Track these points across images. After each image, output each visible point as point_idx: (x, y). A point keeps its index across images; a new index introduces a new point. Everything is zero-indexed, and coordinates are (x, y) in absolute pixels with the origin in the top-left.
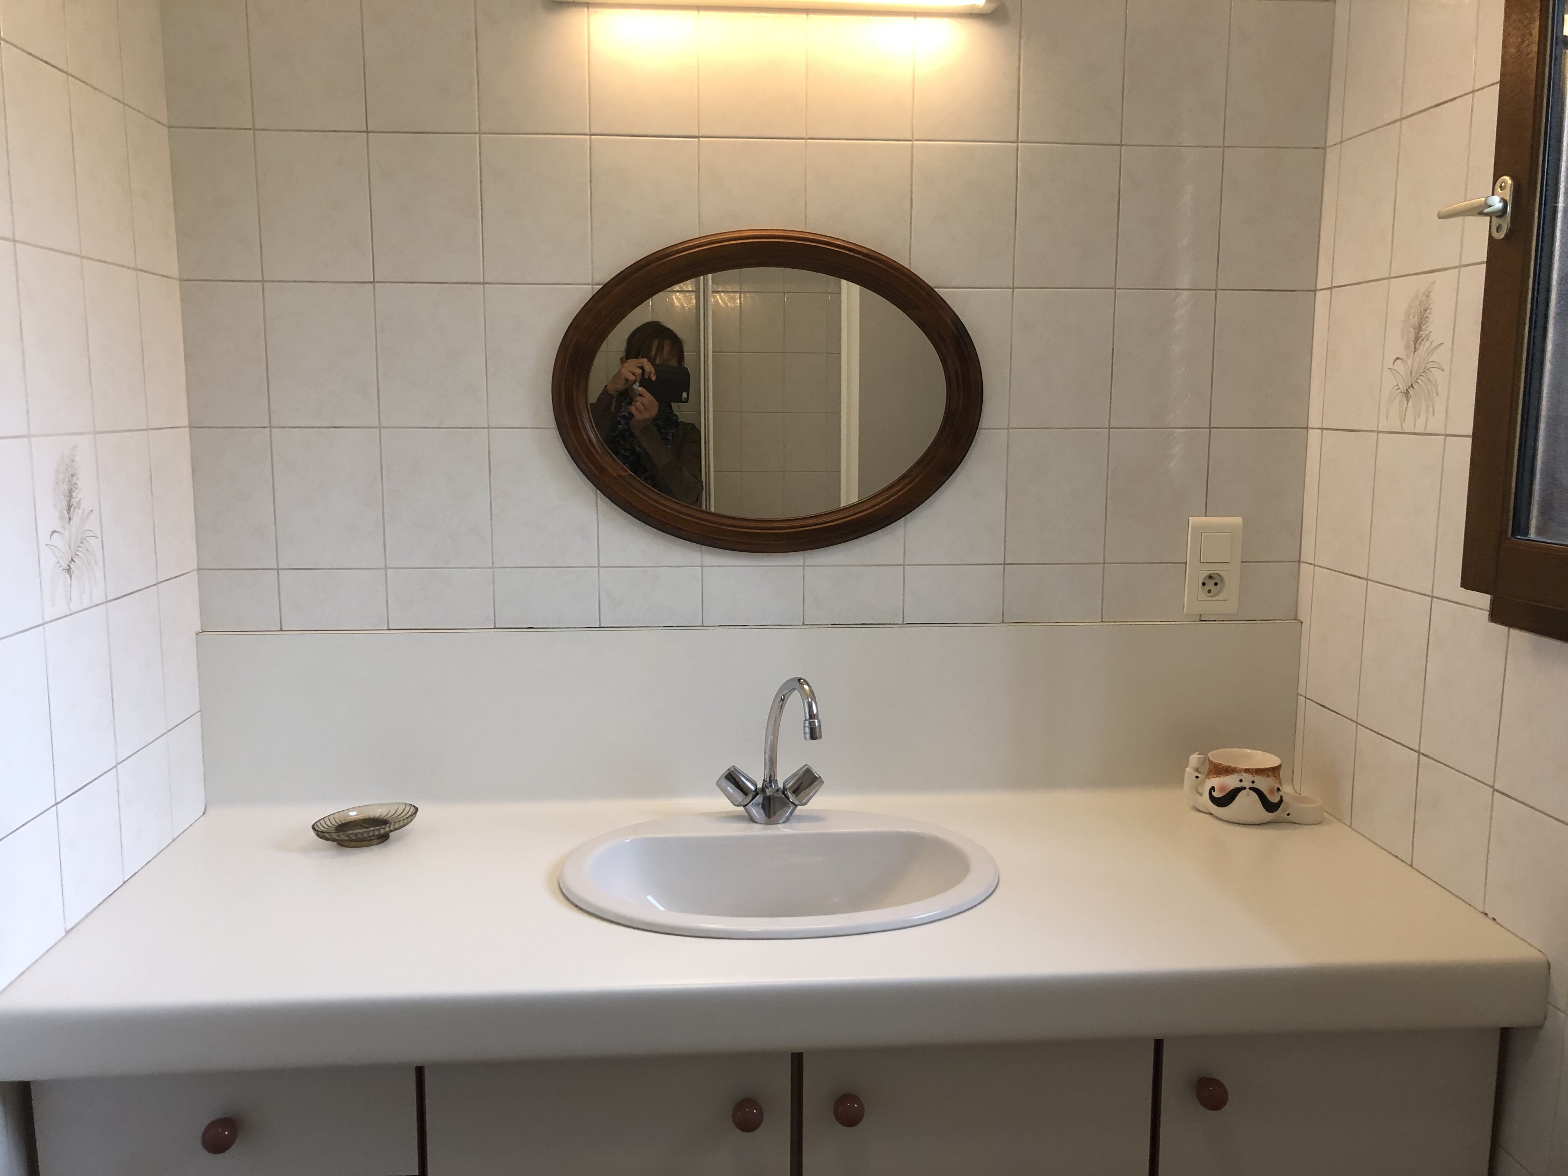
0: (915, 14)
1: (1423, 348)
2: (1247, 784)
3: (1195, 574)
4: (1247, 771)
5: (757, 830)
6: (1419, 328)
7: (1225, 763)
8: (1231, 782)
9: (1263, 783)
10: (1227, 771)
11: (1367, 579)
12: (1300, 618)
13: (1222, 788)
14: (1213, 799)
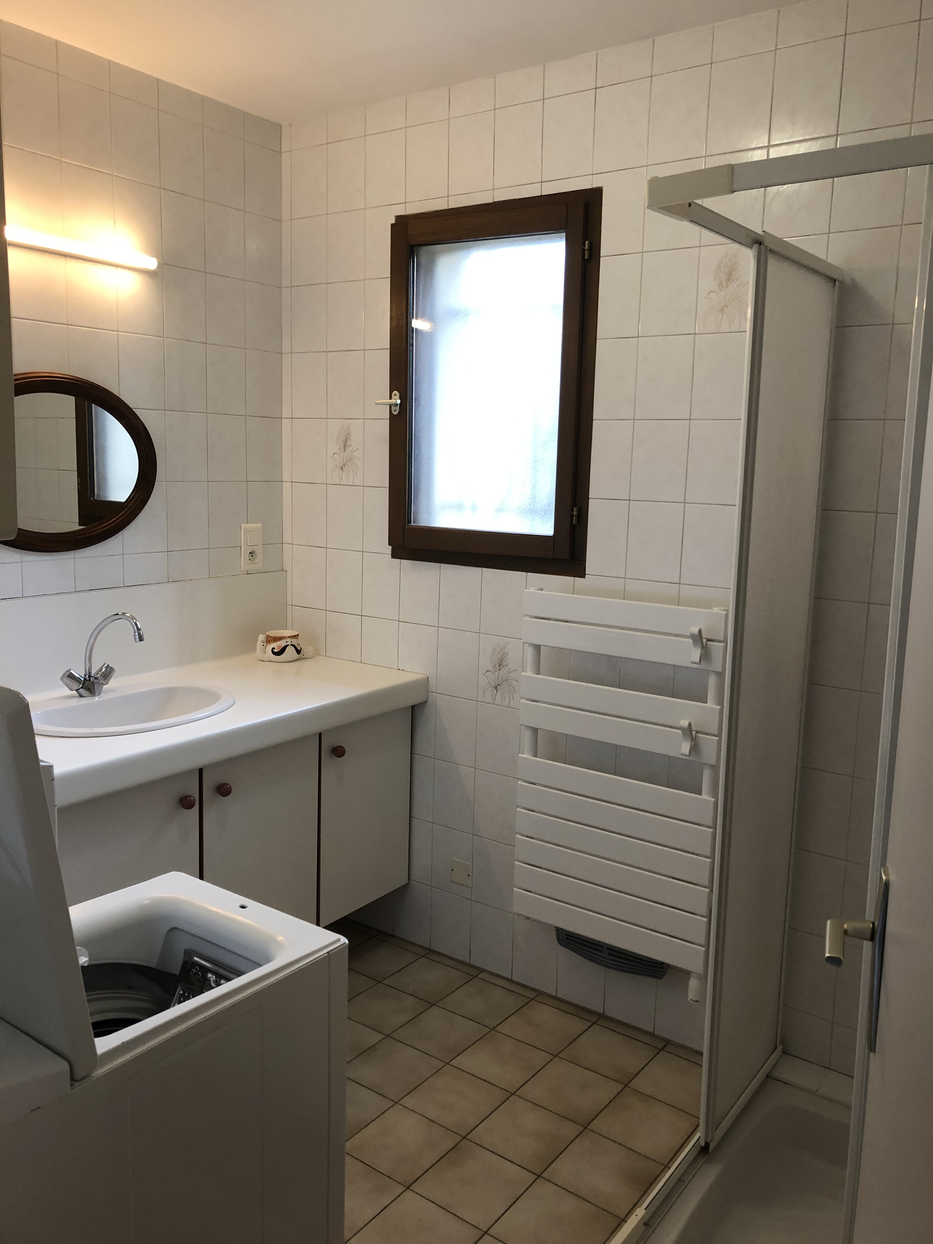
0: (117, 266)
1: (349, 450)
2: (289, 643)
3: (245, 552)
4: (289, 637)
5: (84, 701)
6: (346, 441)
7: (279, 635)
8: (282, 643)
9: (294, 642)
10: (280, 639)
11: (326, 548)
12: (285, 569)
13: (279, 647)
14: (274, 653)
